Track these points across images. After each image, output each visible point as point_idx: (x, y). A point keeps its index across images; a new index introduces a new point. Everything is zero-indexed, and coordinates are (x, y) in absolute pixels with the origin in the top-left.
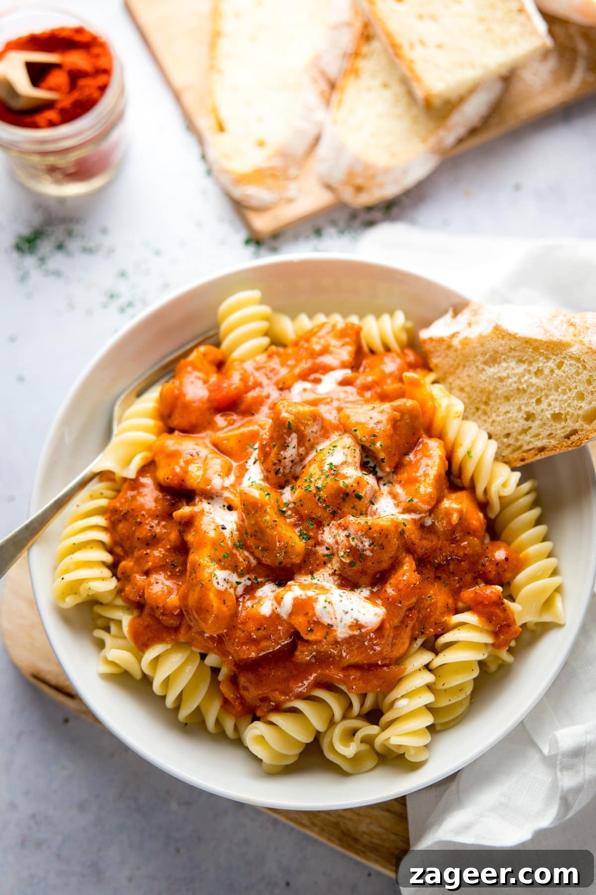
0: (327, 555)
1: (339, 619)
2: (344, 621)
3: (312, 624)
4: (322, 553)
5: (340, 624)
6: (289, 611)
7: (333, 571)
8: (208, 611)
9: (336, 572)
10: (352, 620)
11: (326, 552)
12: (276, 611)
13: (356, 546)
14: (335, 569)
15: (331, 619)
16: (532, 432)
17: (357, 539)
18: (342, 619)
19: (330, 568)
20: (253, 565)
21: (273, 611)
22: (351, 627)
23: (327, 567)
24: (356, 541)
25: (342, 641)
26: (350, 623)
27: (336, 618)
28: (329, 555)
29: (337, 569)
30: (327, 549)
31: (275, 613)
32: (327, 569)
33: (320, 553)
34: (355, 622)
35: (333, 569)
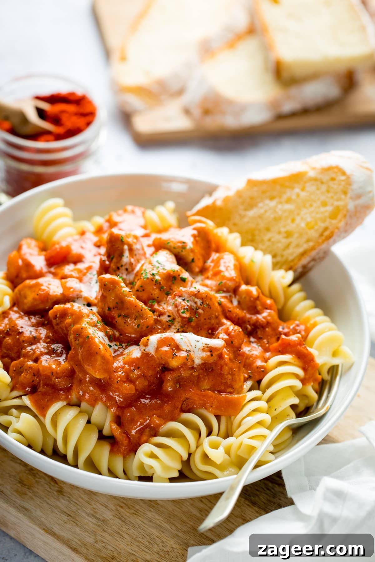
0: (170, 321)
1: (194, 346)
2: (198, 347)
3: (175, 350)
4: (166, 320)
5: (196, 350)
6: (156, 346)
7: (177, 330)
8: (97, 353)
9: (180, 330)
10: (204, 345)
11: (168, 319)
12: (144, 352)
13: (191, 306)
14: (178, 328)
15: (188, 346)
16: (293, 245)
17: (191, 300)
18: (195, 345)
19: (174, 329)
20: (116, 336)
21: (142, 353)
22: (203, 350)
23: (172, 328)
24: (190, 302)
25: (197, 367)
26: (203, 347)
27: (191, 346)
28: (171, 320)
29: (180, 327)
30: (169, 316)
31: (145, 353)
32: (172, 329)
33: (164, 321)
34: (206, 346)
35: (176, 328)
